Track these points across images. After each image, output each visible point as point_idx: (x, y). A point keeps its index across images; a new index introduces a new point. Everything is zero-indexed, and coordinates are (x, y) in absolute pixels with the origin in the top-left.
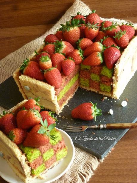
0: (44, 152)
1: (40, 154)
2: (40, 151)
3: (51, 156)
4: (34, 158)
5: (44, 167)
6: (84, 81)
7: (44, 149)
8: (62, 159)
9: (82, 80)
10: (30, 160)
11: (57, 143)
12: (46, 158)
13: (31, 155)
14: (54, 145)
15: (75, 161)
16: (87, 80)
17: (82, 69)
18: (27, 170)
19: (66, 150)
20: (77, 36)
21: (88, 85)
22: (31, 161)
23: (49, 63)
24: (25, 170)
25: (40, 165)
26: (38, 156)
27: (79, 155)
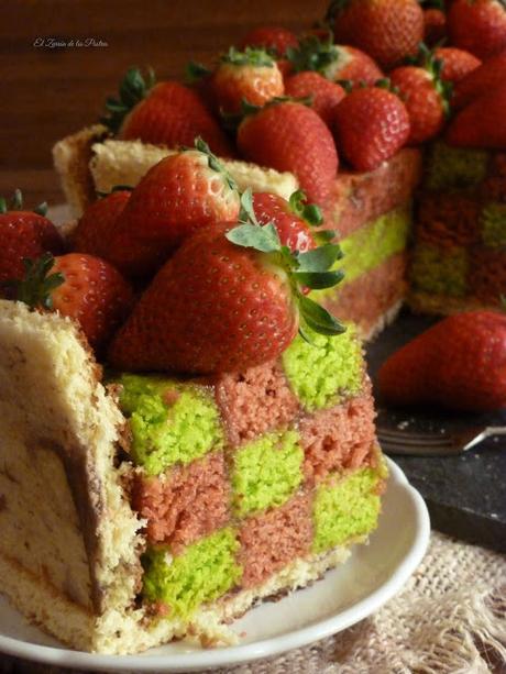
0: (243, 435)
1: (219, 434)
2: (223, 415)
3: (284, 486)
4: (176, 455)
5: (227, 559)
6: (438, 261)
7: (244, 409)
8: (343, 554)
9: (427, 255)
10: (149, 453)
11: (328, 397)
12: (253, 486)
13: (156, 421)
14: (310, 409)
15: (424, 582)
16: (456, 250)
17: (433, 184)
18: (119, 533)
19: (374, 491)
20: (410, 33)
21: (462, 281)
22: (156, 468)
23: (273, 80)
24: (105, 529)
25: (206, 528)
26: (206, 444)
27: (449, 556)
